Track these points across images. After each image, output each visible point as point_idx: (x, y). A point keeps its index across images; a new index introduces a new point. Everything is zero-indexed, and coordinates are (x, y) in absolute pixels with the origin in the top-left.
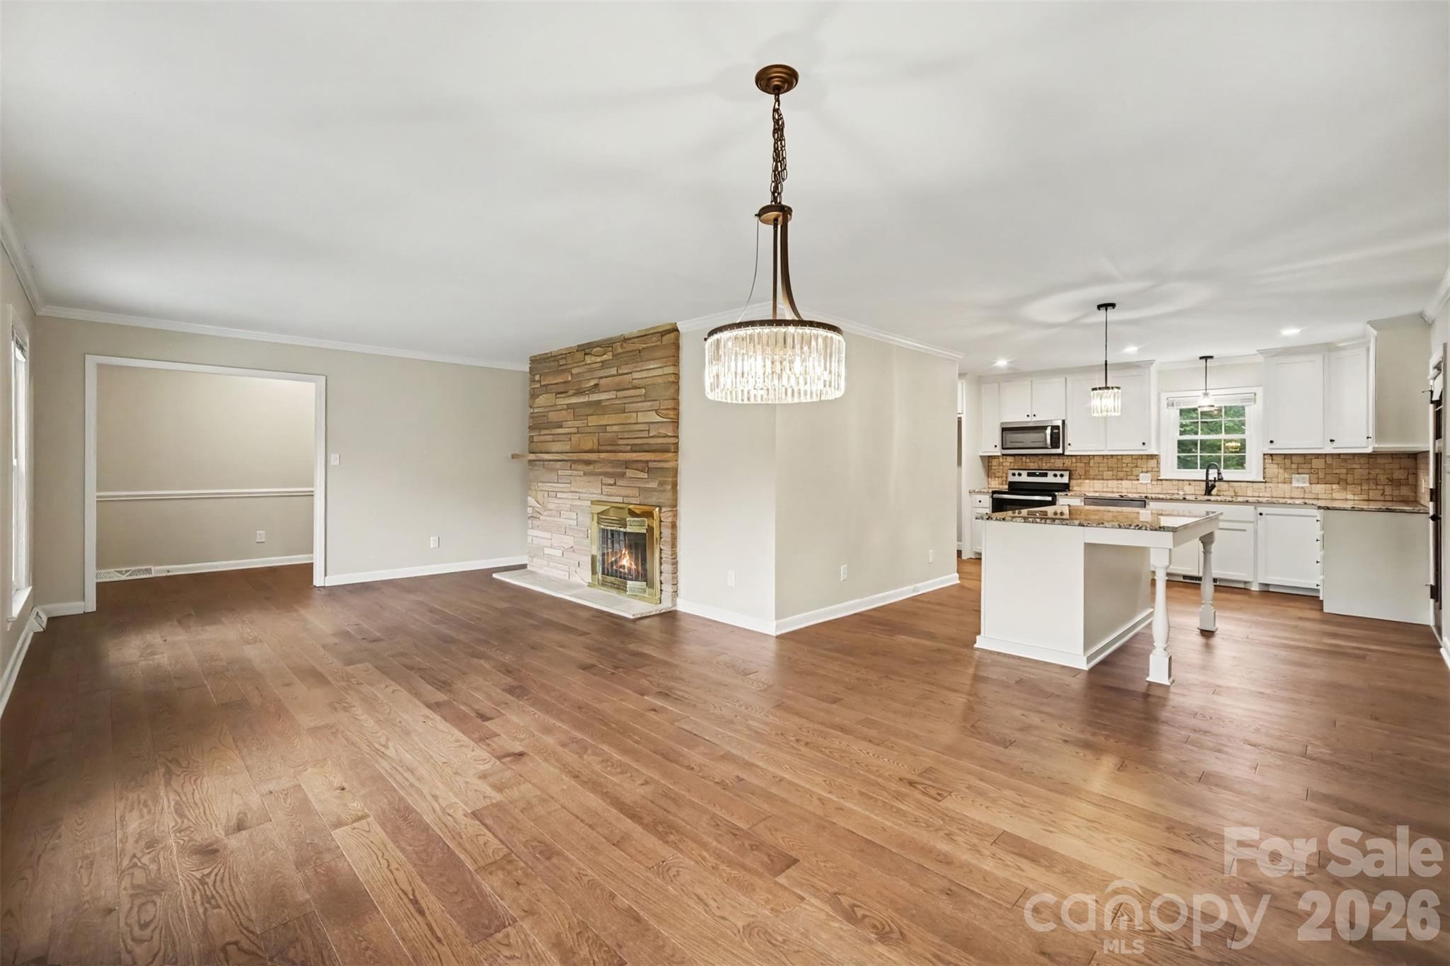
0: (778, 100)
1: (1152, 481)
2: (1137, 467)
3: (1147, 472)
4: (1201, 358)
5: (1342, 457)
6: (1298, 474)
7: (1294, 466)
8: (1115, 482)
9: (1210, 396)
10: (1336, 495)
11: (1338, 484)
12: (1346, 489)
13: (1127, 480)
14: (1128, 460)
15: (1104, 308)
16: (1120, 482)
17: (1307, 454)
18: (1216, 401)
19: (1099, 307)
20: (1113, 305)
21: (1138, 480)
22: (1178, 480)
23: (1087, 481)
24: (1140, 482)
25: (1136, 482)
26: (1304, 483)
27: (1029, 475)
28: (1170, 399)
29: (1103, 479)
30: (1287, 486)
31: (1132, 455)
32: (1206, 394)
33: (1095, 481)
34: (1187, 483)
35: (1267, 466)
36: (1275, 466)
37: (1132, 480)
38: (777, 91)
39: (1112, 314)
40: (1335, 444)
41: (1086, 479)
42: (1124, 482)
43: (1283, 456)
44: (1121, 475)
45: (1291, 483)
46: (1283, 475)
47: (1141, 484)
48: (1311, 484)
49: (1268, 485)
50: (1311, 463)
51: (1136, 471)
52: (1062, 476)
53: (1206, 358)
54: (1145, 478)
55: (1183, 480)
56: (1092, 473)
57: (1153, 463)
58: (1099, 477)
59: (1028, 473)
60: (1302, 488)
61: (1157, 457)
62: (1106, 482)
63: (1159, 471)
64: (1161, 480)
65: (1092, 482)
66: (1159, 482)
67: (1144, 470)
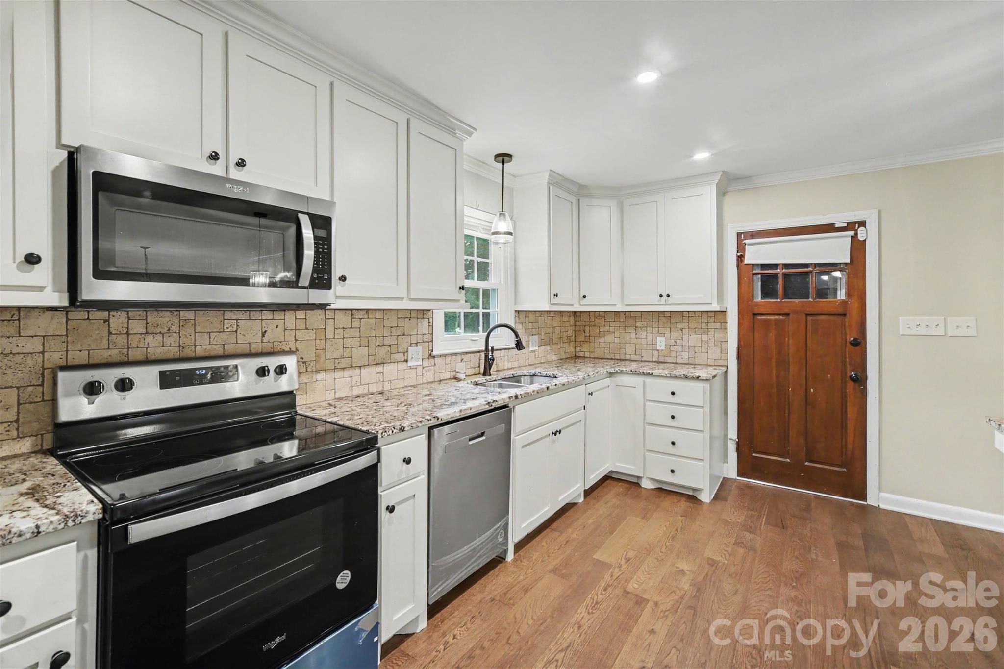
1: (423, 360)
2: (404, 334)
3: (417, 343)
6: (533, 335)
8: (373, 369)
10: (548, 358)
11: (549, 344)
12: (552, 350)
13: (390, 362)
14: (394, 320)
16: (380, 369)
21: (406, 361)
22: (452, 355)
23: (320, 376)
24: (410, 363)
25: (403, 366)
26: (536, 345)
27: (167, 381)
29: (352, 367)
30: (527, 353)
31: (398, 310)
32: (501, 215)
33: (338, 374)
36: (521, 326)
37: (397, 362)
41: (318, 372)
42: (389, 369)
44: (381, 353)
45: (529, 346)
46: (525, 337)
47: (411, 367)
48: (539, 346)
51: (404, 342)
52: (281, 370)
54: (415, 357)
55: (457, 354)
56: (330, 354)
57: (424, 325)
58: (344, 363)
59: (162, 374)
60: (534, 351)
61: (430, 312)
62: (357, 371)
63: (432, 340)
64: (434, 357)
66: (432, 362)
67: (414, 339)
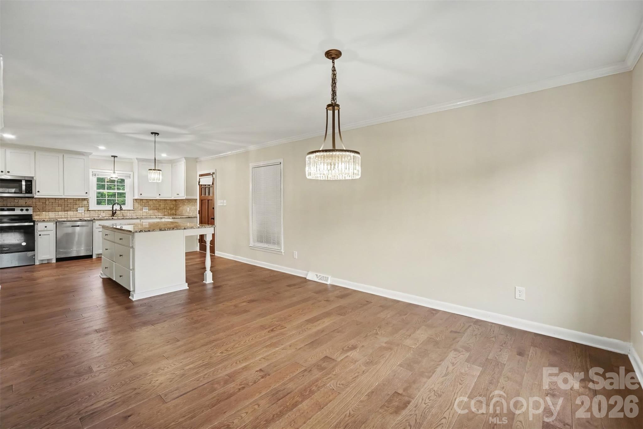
0: (333, 62)
1: (84, 211)
2: (76, 204)
3: (82, 207)
4: (112, 156)
5: (158, 200)
6: (145, 206)
7: (144, 204)
8: (63, 212)
9: (116, 173)
10: (156, 214)
11: (156, 210)
12: (159, 212)
13: (71, 211)
14: (72, 201)
15: (154, 134)
16: (66, 212)
17: (148, 199)
18: (118, 176)
19: (152, 133)
20: (158, 134)
21: (77, 211)
22: (98, 210)
25: (77, 212)
26: (147, 210)
28: (93, 172)
29: (55, 211)
30: (141, 212)
31: (73, 198)
32: (114, 172)
33: (50, 212)
34: (102, 211)
35: (135, 204)
36: (137, 204)
37: (73, 211)
38: (333, 59)
39: (158, 138)
40: (160, 196)
42: (69, 212)
43: (140, 200)
44: (66, 208)
45: (143, 210)
46: (140, 207)
47: (79, 213)
48: (149, 210)
49: (135, 211)
50: (149, 203)
51: (75, 207)
52: (27, 210)
53: (114, 157)
54: (81, 210)
55: (101, 210)
56: (47, 208)
57: (85, 202)
58: (53, 210)
60: (146, 212)
61: (87, 200)
62: (57, 212)
63: (89, 206)
64: (90, 211)
65: (47, 213)
66: (89, 212)
67: (81, 206)
